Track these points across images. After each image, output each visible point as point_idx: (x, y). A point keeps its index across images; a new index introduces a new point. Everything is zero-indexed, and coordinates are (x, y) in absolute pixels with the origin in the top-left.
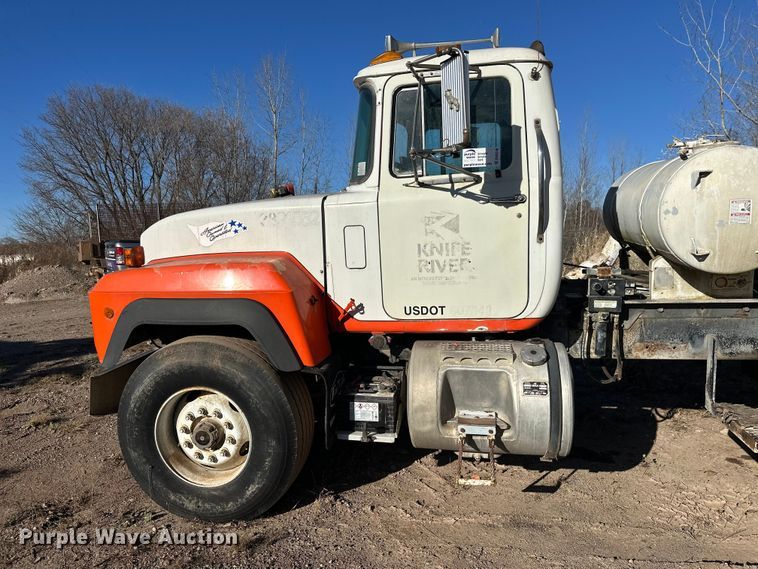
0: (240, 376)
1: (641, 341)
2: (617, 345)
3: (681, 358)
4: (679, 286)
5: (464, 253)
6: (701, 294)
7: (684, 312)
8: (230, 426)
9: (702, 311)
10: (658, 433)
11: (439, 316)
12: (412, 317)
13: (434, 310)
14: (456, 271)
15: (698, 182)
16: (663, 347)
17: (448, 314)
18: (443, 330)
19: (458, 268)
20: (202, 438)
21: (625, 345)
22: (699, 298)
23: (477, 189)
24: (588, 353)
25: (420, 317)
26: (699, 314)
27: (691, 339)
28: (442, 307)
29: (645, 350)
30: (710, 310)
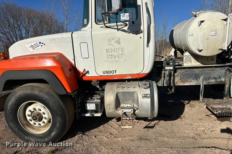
0: (46, 97)
1: (180, 80)
2: (173, 81)
3: (193, 85)
4: (193, 61)
5: (122, 52)
6: (200, 64)
7: (194, 70)
8: (44, 114)
9: (200, 69)
10: (185, 108)
11: (115, 74)
12: (106, 74)
13: (113, 72)
14: (120, 58)
15: (200, 25)
16: (187, 81)
17: (117, 73)
18: (116, 78)
19: (120, 57)
20: (35, 118)
21: (175, 81)
22: (199, 65)
23: (126, 28)
24: (164, 84)
25: (108, 74)
26: (199, 70)
27: (196, 78)
28: (116, 71)
29: (182, 82)
30: (202, 69)
